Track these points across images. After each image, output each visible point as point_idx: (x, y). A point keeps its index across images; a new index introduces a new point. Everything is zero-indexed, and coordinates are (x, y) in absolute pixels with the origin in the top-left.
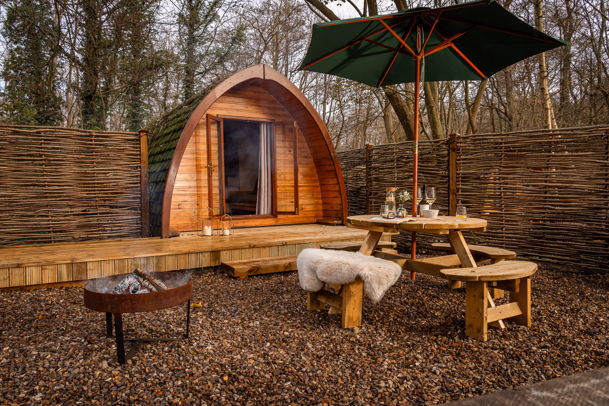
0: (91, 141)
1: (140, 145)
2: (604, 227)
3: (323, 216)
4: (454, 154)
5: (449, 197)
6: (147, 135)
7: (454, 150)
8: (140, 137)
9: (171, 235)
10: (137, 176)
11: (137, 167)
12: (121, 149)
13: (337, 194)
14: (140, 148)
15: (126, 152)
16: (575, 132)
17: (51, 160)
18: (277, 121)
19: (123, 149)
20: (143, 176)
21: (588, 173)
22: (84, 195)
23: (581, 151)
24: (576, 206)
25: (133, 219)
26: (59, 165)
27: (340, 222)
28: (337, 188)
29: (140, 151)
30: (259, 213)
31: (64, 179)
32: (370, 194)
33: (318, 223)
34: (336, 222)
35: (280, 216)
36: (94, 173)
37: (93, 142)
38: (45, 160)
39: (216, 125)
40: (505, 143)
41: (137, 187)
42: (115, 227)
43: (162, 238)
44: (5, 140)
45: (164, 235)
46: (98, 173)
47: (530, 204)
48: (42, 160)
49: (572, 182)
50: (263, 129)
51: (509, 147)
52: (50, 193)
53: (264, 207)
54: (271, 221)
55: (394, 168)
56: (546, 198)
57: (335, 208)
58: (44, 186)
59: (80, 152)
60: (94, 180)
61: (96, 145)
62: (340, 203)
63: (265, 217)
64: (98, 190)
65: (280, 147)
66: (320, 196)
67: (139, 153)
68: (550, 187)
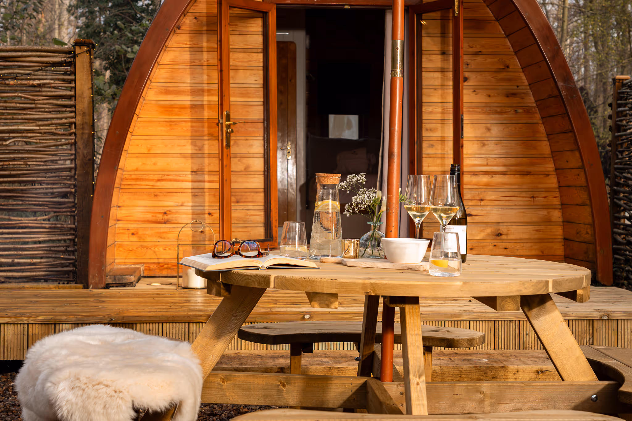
1: (74, 74)
6: (89, 51)
8: (75, 56)
9: (110, 281)
11: (68, 125)
12: (33, 86)
14: (74, 81)
15: (46, 91)
19: (39, 86)
20: (80, 144)
25: (59, 241)
29: (74, 89)
39: (259, 22)
42: (22, 257)
43: (86, 287)
45: (91, 280)
65: (435, 70)
66: (557, 202)
67: (72, 93)
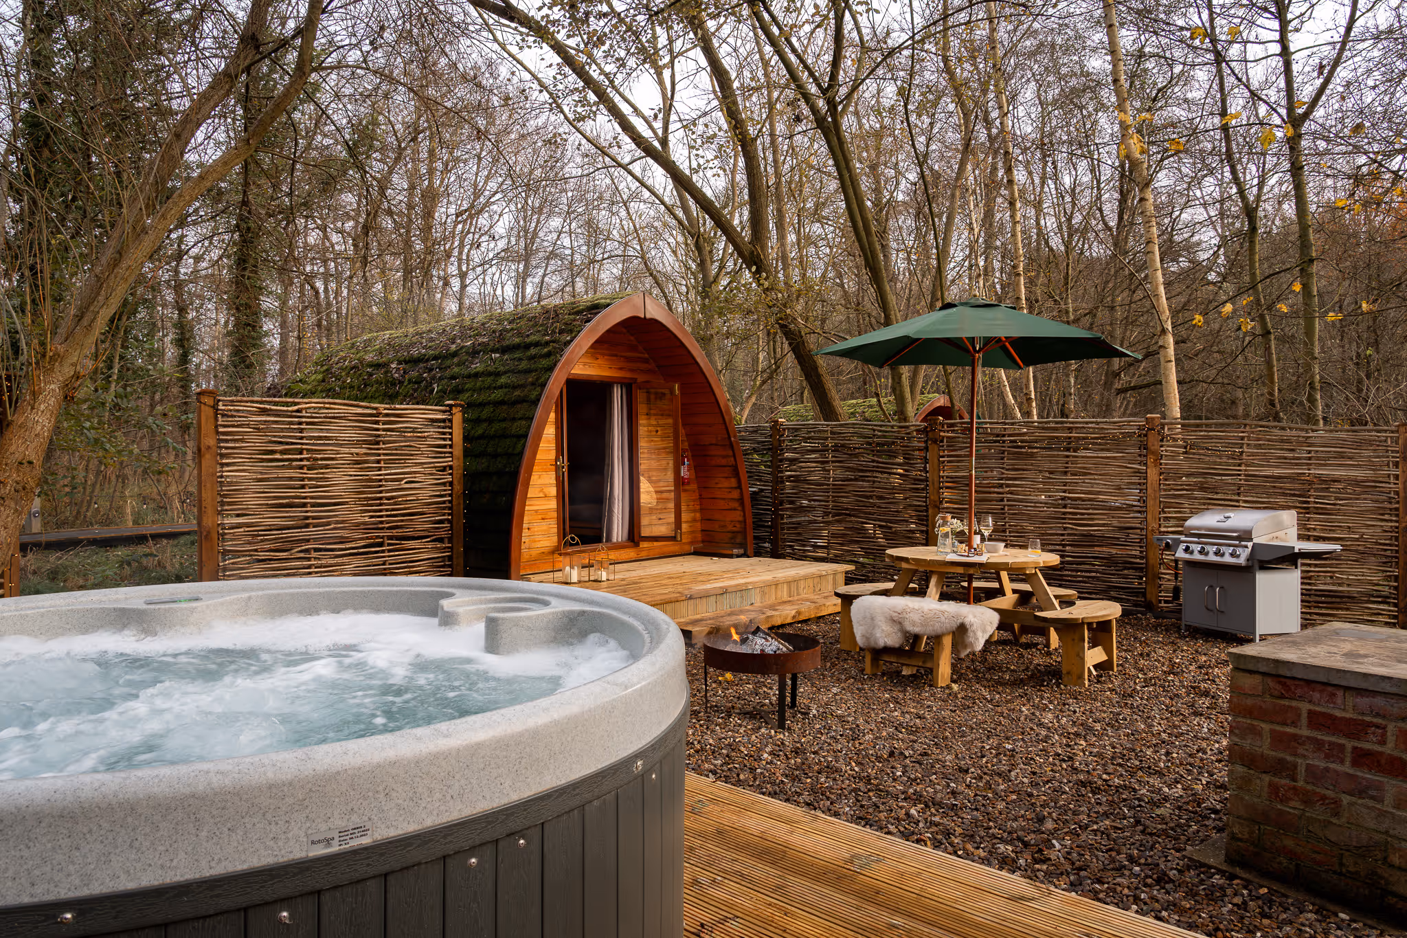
0: (377, 422)
1: (451, 428)
2: (1137, 553)
3: (703, 541)
4: (936, 447)
5: (927, 511)
7: (935, 441)
8: (451, 415)
10: (444, 484)
11: (444, 469)
12: (423, 437)
13: (736, 505)
14: (451, 434)
15: (430, 441)
16: (1101, 426)
17: (317, 459)
18: (639, 380)
19: (426, 437)
20: (455, 482)
21: (1117, 482)
22: (367, 519)
23: (1108, 450)
24: (1103, 525)
26: (327, 467)
27: (741, 551)
28: (736, 494)
29: (451, 440)
30: (609, 539)
31: (335, 491)
32: (781, 503)
33: (697, 553)
34: (735, 551)
35: (644, 545)
36: (380, 480)
37: (381, 426)
38: (308, 459)
40: (1010, 435)
41: (444, 502)
44: (248, 426)
46: (386, 480)
47: (1043, 523)
48: (301, 460)
49: (1099, 493)
50: (617, 394)
51: (1015, 441)
52: (314, 518)
53: (619, 530)
54: (631, 553)
55: (827, 462)
56: (1064, 513)
57: (730, 528)
58: (304, 505)
59: (359, 443)
60: (381, 492)
61: (384, 430)
62: (741, 519)
63: (619, 547)
64: (387, 510)
65: (643, 425)
67: (449, 442)
68: (1069, 498)
